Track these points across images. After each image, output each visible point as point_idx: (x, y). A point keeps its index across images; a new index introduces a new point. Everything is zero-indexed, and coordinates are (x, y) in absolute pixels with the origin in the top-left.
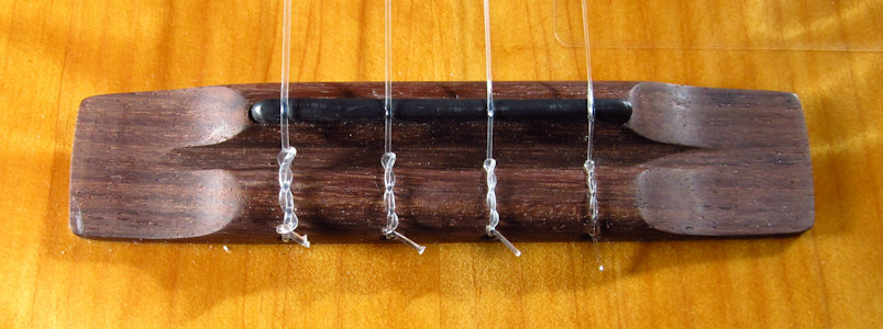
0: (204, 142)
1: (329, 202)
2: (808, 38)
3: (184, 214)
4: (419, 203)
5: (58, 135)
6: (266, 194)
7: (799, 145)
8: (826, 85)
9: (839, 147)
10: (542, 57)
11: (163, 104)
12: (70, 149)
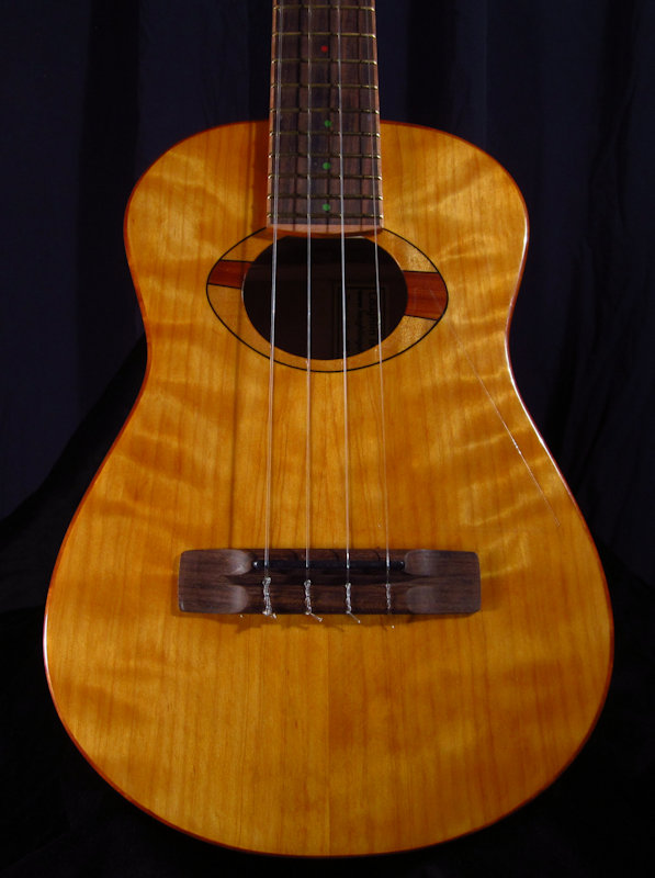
0: (233, 573)
1: (284, 601)
2: (485, 525)
3: (225, 603)
4: (320, 602)
5: (174, 570)
6: (258, 598)
7: (477, 574)
8: (492, 546)
9: (494, 574)
10: (372, 534)
11: (216, 555)
12: (178, 573)
